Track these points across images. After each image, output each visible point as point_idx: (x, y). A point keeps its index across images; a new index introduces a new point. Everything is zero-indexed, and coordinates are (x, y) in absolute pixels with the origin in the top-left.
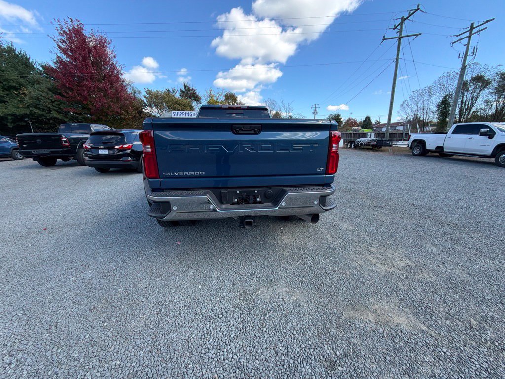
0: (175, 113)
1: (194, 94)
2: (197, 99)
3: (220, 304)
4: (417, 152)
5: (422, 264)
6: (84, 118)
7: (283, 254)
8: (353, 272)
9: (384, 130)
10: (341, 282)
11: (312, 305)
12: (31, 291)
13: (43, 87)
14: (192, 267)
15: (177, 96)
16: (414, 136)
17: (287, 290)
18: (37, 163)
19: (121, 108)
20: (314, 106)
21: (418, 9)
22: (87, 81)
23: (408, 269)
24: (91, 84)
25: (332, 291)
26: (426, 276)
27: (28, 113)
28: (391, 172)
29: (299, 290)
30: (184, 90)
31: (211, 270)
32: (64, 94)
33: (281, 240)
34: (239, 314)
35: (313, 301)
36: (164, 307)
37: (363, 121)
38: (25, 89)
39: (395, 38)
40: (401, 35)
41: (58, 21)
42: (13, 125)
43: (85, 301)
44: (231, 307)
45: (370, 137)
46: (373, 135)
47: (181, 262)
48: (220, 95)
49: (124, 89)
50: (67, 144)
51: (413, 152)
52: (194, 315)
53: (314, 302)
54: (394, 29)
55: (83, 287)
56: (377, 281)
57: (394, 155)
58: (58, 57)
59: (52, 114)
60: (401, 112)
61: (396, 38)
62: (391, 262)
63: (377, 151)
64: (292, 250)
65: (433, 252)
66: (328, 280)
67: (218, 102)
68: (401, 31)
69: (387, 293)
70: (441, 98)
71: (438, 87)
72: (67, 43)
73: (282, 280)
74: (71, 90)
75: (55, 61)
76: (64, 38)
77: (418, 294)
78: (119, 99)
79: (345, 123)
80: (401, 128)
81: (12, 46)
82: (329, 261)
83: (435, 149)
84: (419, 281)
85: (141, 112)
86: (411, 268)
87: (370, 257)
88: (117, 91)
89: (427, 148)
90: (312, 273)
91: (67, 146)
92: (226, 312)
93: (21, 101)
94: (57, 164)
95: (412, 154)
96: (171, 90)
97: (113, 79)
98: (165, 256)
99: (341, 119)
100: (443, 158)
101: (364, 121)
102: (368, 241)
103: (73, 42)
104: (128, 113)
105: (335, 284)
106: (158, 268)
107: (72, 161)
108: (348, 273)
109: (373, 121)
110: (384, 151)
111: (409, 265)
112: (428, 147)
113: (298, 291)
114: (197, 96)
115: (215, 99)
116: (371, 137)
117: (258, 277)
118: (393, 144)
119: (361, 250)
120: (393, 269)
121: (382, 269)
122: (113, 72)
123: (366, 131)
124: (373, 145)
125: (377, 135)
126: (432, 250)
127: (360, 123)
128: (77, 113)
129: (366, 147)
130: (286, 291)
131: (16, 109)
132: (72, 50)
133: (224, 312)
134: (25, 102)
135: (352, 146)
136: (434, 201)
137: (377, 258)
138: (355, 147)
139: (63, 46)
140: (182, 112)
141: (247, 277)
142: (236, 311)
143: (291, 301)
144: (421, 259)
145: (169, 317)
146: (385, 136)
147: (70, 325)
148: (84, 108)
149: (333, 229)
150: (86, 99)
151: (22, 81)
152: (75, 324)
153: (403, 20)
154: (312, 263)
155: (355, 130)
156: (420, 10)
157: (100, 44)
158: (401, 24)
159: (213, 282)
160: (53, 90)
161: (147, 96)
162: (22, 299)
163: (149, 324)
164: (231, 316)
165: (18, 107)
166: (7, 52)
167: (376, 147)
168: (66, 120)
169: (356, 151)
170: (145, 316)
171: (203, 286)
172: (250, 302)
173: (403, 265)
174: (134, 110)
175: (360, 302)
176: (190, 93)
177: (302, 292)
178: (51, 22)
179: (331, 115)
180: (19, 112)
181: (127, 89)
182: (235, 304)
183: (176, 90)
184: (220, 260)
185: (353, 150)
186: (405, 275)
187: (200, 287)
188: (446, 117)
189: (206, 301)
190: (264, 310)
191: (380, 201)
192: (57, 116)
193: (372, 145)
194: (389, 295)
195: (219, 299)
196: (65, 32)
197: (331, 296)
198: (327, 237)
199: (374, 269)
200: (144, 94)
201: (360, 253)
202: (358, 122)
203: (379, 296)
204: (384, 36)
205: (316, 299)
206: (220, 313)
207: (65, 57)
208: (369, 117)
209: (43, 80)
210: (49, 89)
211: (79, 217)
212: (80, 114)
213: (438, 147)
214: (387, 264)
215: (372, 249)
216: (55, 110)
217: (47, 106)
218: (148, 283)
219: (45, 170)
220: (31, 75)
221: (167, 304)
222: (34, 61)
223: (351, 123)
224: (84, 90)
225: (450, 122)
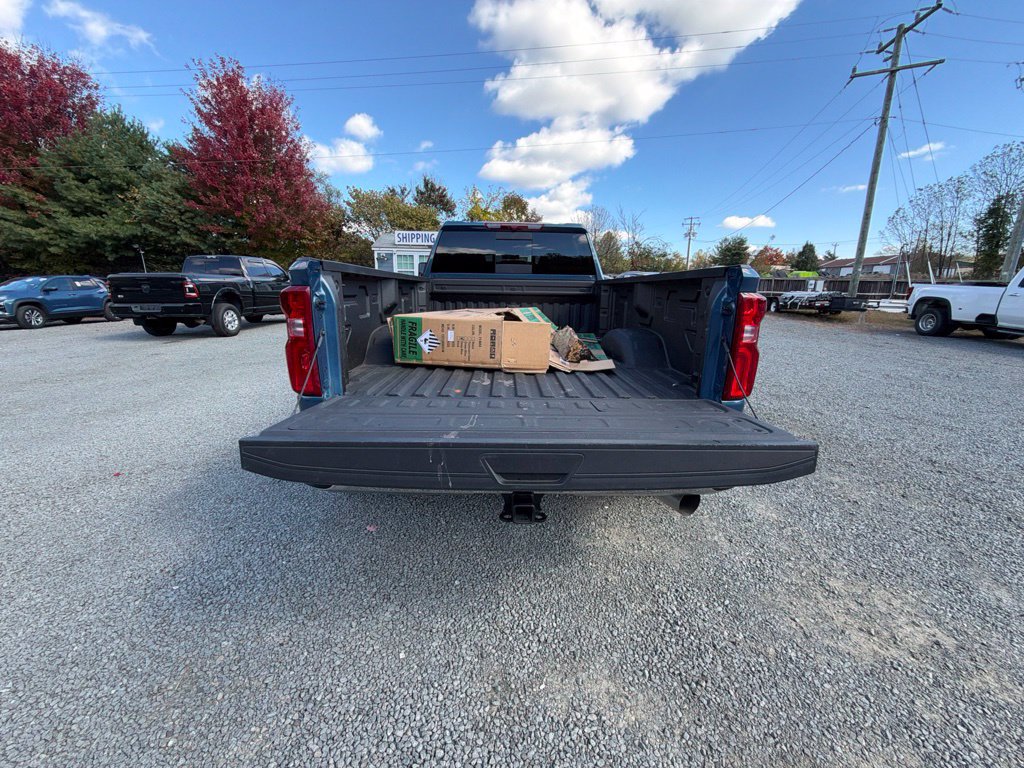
0: (401, 236)
1: (443, 196)
2: (448, 207)
3: (442, 713)
4: (927, 325)
5: (976, 641)
6: (235, 244)
7: (607, 579)
8: (786, 649)
9: (845, 272)
10: (755, 681)
11: (676, 745)
12: (45, 627)
13: (167, 185)
14: (392, 597)
15: (409, 200)
16: (920, 291)
17: (613, 690)
18: (140, 328)
19: (302, 224)
20: (689, 221)
21: (940, 6)
22: (244, 173)
23: (937, 654)
24: (251, 180)
25: (729, 704)
26: (994, 685)
27: (139, 234)
28: (866, 371)
29: (642, 692)
30: (422, 189)
31: (432, 609)
32: (203, 198)
33: (603, 537)
34: (485, 754)
35: (677, 732)
36: (311, 705)
37: (796, 253)
38: (137, 190)
39: (880, 72)
40: (894, 64)
41: (199, 63)
42: (114, 256)
43: (147, 669)
44: (469, 727)
45: (814, 290)
46: (821, 284)
47: (370, 580)
48: (493, 200)
49: (310, 188)
50: (194, 294)
51: (917, 326)
52: (375, 742)
53: (682, 737)
54: (878, 52)
55: (151, 627)
56: (852, 686)
57: (872, 331)
58: (195, 129)
59: (179, 235)
60: (887, 234)
61: (884, 71)
62: (887, 628)
63: (829, 320)
64: (629, 569)
65: (1002, 605)
66: (720, 668)
67: (489, 213)
68: (895, 56)
69: (883, 731)
70: (987, 203)
71: (979, 178)
72: (213, 103)
73: (601, 656)
74: (215, 190)
75: (190, 137)
76: (207, 94)
77: (977, 746)
78: (299, 208)
79: (756, 256)
80: (886, 270)
81: (119, 111)
82: (720, 609)
83: (973, 320)
84: (972, 700)
85: (339, 233)
86: (946, 653)
87: (828, 607)
88: (297, 191)
89: (953, 318)
90: (677, 644)
91: (192, 299)
92: (455, 742)
93: (129, 212)
94: (176, 331)
95: (914, 330)
96: (398, 190)
97: (292, 169)
98: (337, 561)
99: (747, 248)
100: (995, 343)
101: (801, 254)
102: (822, 557)
103: (224, 101)
104: (315, 234)
105: (737, 685)
106: (316, 591)
107: (202, 326)
108: (771, 651)
109: (820, 254)
110: (846, 321)
111: (937, 643)
112: (956, 316)
113: (640, 696)
114: (448, 202)
115: (483, 207)
116: (817, 289)
117: (542, 640)
118: (869, 307)
119: (804, 582)
120: (893, 652)
121: (864, 647)
122: (292, 157)
123: (803, 274)
124: (822, 308)
125: (830, 285)
126: (1000, 600)
127: (790, 257)
128: (223, 235)
129: (804, 310)
130: (608, 693)
131: (118, 226)
132: (220, 116)
133: (449, 740)
134: (135, 214)
135: (773, 309)
136: (986, 454)
137: (848, 612)
138: (779, 310)
139: (205, 109)
140: (415, 233)
141: (515, 639)
142: (480, 742)
143: (621, 725)
144: (971, 626)
145: (316, 740)
146: (850, 288)
147: (96, 734)
148: (236, 225)
149: (729, 518)
150: (239, 207)
151: (132, 175)
152: (108, 734)
153: (902, 31)
154: (677, 614)
155: (778, 273)
156: (944, 9)
157: (271, 104)
158: (897, 41)
159: (435, 644)
160: (184, 191)
161: (352, 201)
162: (23, 645)
163: (268, 755)
164: (466, 757)
165: (124, 224)
166: (110, 123)
167: (828, 311)
168: (203, 248)
169: (780, 319)
170: (264, 729)
171: (409, 653)
172: (517, 719)
173: (921, 639)
174: (326, 228)
175: (806, 750)
176: (434, 196)
177: (651, 701)
178: (187, 66)
179: (726, 240)
180: (124, 232)
181: (315, 188)
182: (479, 718)
183: (408, 190)
184: (457, 582)
185: (773, 318)
186: (931, 675)
187: (402, 655)
188: (998, 246)
189: (410, 701)
190: (549, 748)
191: (846, 446)
192: (188, 240)
193: (818, 308)
194: (890, 737)
195: (441, 698)
196: (210, 83)
197: (726, 722)
198: (716, 538)
199: (841, 645)
200: (347, 197)
201: (802, 592)
202: (784, 254)
203: (860, 739)
204: (854, 70)
205: (686, 729)
206: (439, 744)
207: (207, 129)
208: (811, 246)
209: (166, 174)
210: (177, 190)
211: (188, 450)
212: (229, 236)
213: (982, 317)
214: (877, 633)
215: (833, 583)
216: (185, 228)
217: (170, 221)
218: (287, 633)
219: (152, 343)
220: (147, 164)
221: (319, 699)
222: (156, 139)
223: (767, 258)
224: (237, 192)
225: (1010, 258)
